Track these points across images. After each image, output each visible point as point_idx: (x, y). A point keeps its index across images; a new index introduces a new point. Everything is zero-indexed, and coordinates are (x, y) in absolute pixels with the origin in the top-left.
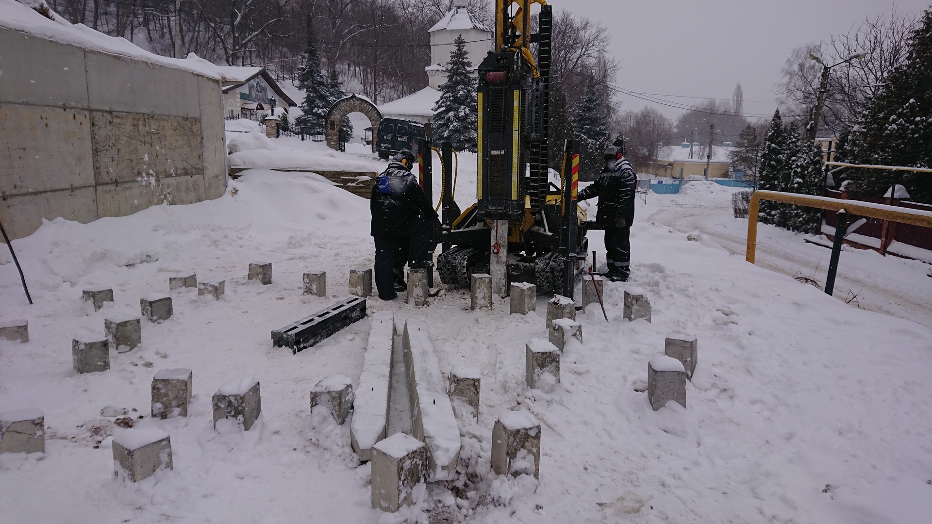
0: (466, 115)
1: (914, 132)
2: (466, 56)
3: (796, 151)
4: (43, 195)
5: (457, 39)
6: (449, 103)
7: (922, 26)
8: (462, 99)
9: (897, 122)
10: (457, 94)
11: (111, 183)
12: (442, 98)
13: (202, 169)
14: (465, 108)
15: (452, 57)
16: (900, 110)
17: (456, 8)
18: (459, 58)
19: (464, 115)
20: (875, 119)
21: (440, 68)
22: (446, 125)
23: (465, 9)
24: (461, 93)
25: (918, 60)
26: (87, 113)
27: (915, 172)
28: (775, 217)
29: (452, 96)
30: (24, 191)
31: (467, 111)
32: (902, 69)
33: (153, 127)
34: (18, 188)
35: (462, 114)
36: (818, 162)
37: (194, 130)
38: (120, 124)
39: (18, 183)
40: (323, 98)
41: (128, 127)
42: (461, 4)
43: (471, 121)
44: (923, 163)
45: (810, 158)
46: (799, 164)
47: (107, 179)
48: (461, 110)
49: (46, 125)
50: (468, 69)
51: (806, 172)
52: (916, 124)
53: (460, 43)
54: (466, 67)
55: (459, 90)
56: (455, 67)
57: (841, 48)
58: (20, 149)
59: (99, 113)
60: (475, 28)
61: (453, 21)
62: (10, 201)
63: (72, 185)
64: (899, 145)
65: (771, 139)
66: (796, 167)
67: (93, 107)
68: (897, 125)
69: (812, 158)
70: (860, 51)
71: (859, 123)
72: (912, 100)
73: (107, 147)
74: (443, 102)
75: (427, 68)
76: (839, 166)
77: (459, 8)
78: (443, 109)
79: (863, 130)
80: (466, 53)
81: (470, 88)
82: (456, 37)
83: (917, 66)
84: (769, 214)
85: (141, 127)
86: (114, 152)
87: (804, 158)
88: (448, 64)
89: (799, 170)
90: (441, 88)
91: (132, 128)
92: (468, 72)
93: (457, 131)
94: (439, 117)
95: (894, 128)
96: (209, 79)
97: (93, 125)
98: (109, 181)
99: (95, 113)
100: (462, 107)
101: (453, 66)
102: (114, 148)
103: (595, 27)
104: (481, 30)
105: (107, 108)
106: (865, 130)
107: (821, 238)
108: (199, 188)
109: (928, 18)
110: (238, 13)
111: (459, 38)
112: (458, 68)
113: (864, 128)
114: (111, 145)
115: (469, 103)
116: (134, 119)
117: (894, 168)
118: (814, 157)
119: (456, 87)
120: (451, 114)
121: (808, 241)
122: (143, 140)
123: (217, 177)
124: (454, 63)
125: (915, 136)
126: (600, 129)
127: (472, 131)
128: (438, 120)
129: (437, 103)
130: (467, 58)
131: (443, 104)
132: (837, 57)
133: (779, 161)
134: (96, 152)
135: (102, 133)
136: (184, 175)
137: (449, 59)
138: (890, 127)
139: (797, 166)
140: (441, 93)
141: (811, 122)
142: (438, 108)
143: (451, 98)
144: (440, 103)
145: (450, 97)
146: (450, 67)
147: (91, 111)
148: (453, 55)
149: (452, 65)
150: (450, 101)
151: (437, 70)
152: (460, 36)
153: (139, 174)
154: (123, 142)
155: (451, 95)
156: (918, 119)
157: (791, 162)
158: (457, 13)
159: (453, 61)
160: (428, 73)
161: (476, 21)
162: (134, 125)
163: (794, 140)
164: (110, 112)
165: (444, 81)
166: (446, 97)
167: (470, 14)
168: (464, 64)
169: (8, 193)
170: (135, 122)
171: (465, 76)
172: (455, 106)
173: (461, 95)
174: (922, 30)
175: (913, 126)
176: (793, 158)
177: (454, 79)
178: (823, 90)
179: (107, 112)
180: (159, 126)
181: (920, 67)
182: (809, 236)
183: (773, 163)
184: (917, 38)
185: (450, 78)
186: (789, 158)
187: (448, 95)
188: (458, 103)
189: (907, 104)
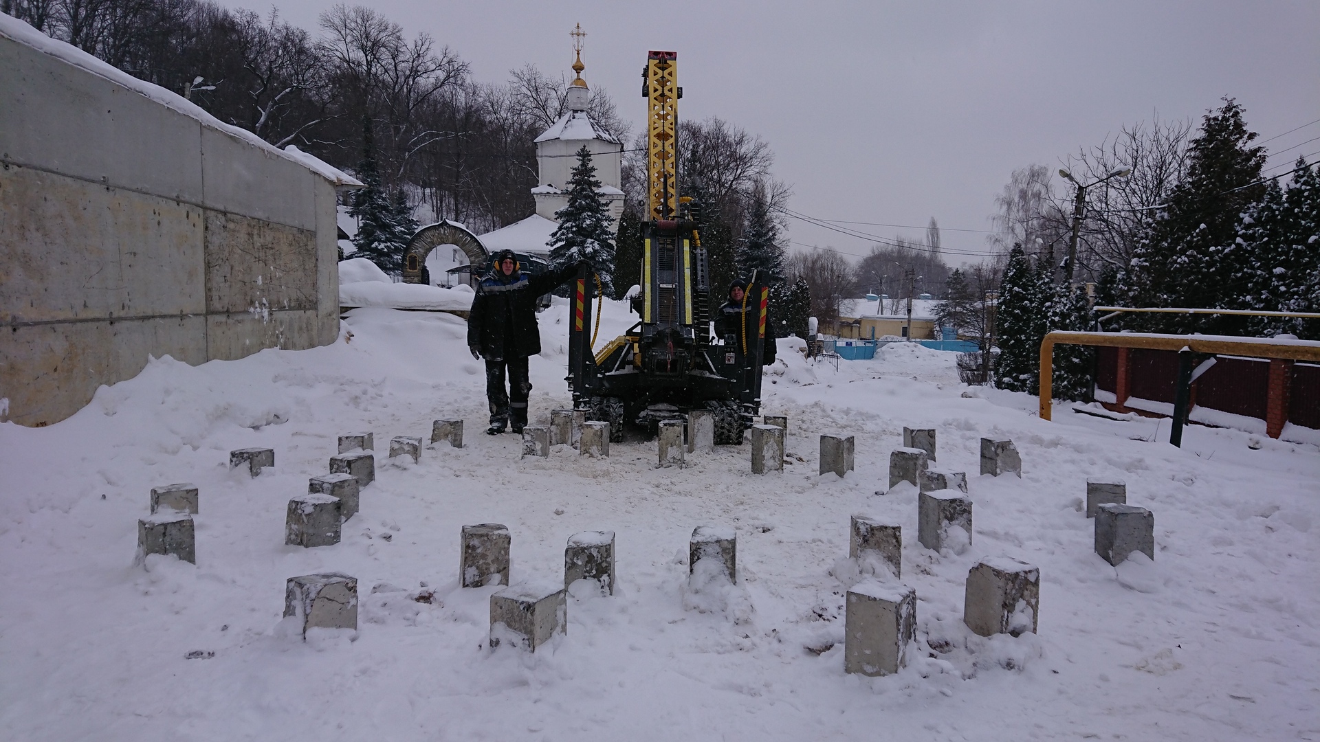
0: (595, 251)
1: (1209, 265)
2: (592, 174)
3: (1051, 295)
4: (151, 321)
5: (580, 151)
6: (571, 235)
7: (1202, 134)
8: (589, 230)
9: (1187, 253)
10: (582, 224)
11: (223, 313)
12: (560, 228)
13: (316, 302)
14: (593, 243)
15: (575, 175)
16: (1188, 238)
17: (572, 112)
18: (584, 178)
19: (592, 251)
20: (1158, 250)
21: (551, 190)
23: (585, 113)
24: (588, 222)
25: (1203, 176)
26: (201, 211)
27: (1215, 316)
28: (1028, 382)
29: (574, 226)
30: (132, 313)
31: (597, 246)
32: (1184, 187)
33: (269, 237)
34: (126, 309)
35: (589, 250)
36: (1083, 308)
37: (310, 248)
38: (234, 231)
39: (127, 302)
41: (243, 236)
42: (578, 106)
43: (602, 259)
44: (1223, 305)
45: (1072, 303)
46: (1058, 310)
47: (217, 305)
48: (588, 245)
49: (159, 223)
50: (597, 190)
51: (1068, 321)
52: (1211, 255)
53: (585, 155)
54: (594, 188)
55: (585, 218)
56: (578, 187)
57: (1092, 162)
58: (131, 253)
59: (213, 213)
60: (599, 138)
61: (569, 128)
62: (117, 325)
63: (182, 311)
64: (1192, 282)
65: (1014, 281)
66: (1053, 316)
67: (208, 203)
68: (1188, 256)
69: (1074, 302)
70: (1119, 167)
71: (1139, 256)
72: (1203, 226)
73: (220, 262)
74: (563, 234)
75: (533, 190)
76: (1112, 312)
77: (575, 111)
78: (563, 243)
79: (1145, 264)
80: (593, 169)
81: (599, 215)
82: (578, 148)
83: (1205, 183)
84: (1016, 379)
85: (255, 237)
86: (227, 268)
87: (1063, 303)
88: (568, 183)
89: (1057, 319)
90: (559, 215)
91: (246, 237)
92: (596, 195)
94: (556, 254)
95: (1185, 262)
96: (326, 179)
97: (207, 228)
98: (221, 309)
99: (208, 212)
100: (590, 240)
101: (576, 187)
102: (227, 264)
103: (753, 141)
104: (607, 141)
105: (222, 208)
106: (1147, 264)
107: (1096, 406)
108: (312, 330)
109: (1209, 125)
110: (262, 111)
111: (583, 150)
112: (583, 189)
113: (1146, 261)
114: (225, 260)
115: (599, 235)
116: (249, 225)
117: (1192, 311)
118: (1078, 302)
119: (580, 214)
120: (574, 250)
121: (1078, 411)
122: (257, 256)
123: (330, 315)
124: (577, 183)
125: (1211, 270)
126: (773, 272)
127: (604, 272)
128: (554, 258)
129: (554, 235)
130: (594, 176)
131: (562, 237)
132: (1089, 174)
133: (1024, 309)
134: (208, 266)
135: (216, 240)
136: (298, 309)
137: (570, 178)
138: (1179, 260)
139: (1055, 314)
140: (560, 221)
141: (1065, 258)
142: (556, 243)
143: (574, 229)
144: (558, 235)
145: (572, 227)
146: (571, 187)
147: (205, 209)
148: (574, 171)
149: (574, 185)
150: (573, 232)
151: (548, 193)
152: (585, 146)
153: (252, 303)
154: (236, 256)
155: (574, 224)
156: (1212, 249)
157: (1044, 309)
158: (574, 118)
159: (576, 180)
160: (535, 196)
161: (600, 129)
162: (249, 234)
163: (1047, 280)
164: (225, 213)
165: (563, 205)
166: (567, 227)
167: (591, 120)
168: (590, 184)
169: (115, 315)
170: (250, 230)
171: (593, 200)
172: (580, 239)
173: (587, 225)
174: (1204, 140)
175: (1207, 258)
176: (1048, 304)
177: (577, 203)
178: (1078, 216)
179: (221, 212)
180: (274, 237)
181: (1207, 185)
182: (1079, 405)
183: (1018, 311)
184: (1200, 149)
185: (572, 202)
186: (1042, 304)
187: (569, 224)
188: (584, 236)
189: (1197, 231)
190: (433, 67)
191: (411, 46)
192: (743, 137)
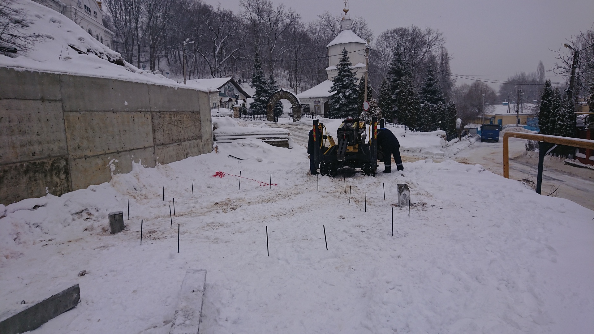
4: (133, 151)
8: (347, 85)
10: (344, 82)
11: (161, 145)
12: (334, 85)
13: (201, 136)
15: (340, 61)
18: (344, 62)
30: (125, 149)
31: (351, 92)
34: (123, 148)
35: (347, 94)
39: (123, 146)
40: (265, 91)
41: (167, 118)
42: (347, 27)
43: (353, 97)
45: (567, 110)
46: (560, 113)
47: (158, 142)
48: (347, 92)
53: (345, 53)
54: (349, 66)
55: (345, 80)
56: (342, 67)
58: (124, 131)
59: (155, 113)
62: (120, 154)
63: (144, 146)
75: (327, 69)
78: (336, 92)
80: (348, 58)
81: (352, 78)
86: (161, 130)
88: (338, 65)
90: (334, 80)
91: (169, 119)
92: (350, 69)
93: (344, 105)
94: (333, 97)
96: (203, 92)
97: (152, 118)
98: (160, 144)
100: (347, 90)
103: (435, 33)
107: (574, 161)
108: (199, 146)
110: (217, 46)
112: (344, 68)
115: (351, 87)
119: (343, 78)
120: (341, 94)
121: (567, 163)
123: (208, 140)
128: (332, 99)
134: (154, 131)
135: (156, 122)
136: (193, 140)
140: (334, 82)
141: (569, 87)
151: (332, 70)
152: (345, 48)
153: (173, 140)
160: (327, 71)
162: (170, 117)
164: (160, 112)
168: (347, 65)
169: (120, 150)
171: (349, 72)
172: (343, 90)
173: (346, 83)
178: (575, 66)
179: (158, 112)
182: (568, 160)
185: (340, 74)
188: (345, 88)
190: (285, 18)
191: (276, 10)
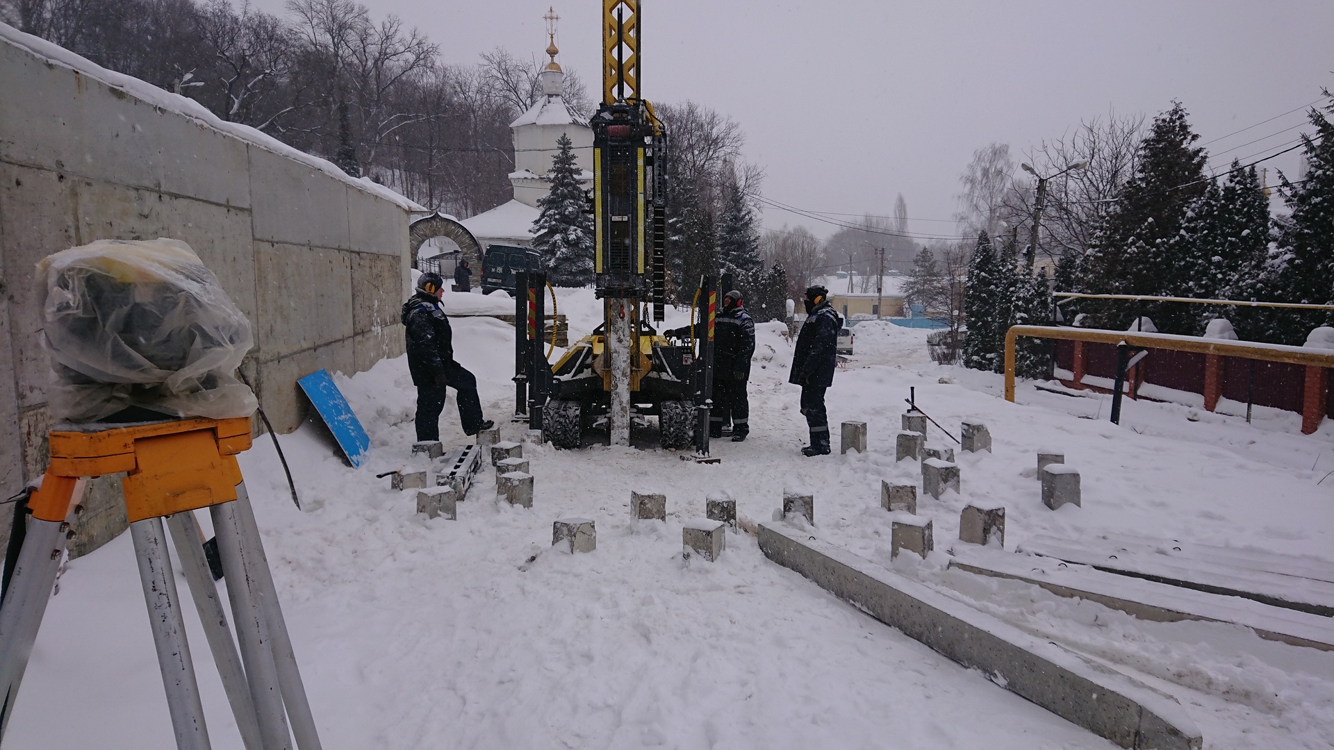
0: (578, 238)
1: (1156, 255)
2: (573, 162)
3: (1015, 280)
5: (560, 139)
6: (554, 223)
7: (1153, 135)
9: (1137, 245)
11: (361, 333)
14: (576, 230)
16: (1138, 231)
17: (547, 96)
18: (565, 164)
19: (575, 238)
20: (1112, 243)
21: (529, 175)
22: (552, 252)
23: (560, 98)
24: (570, 209)
25: (1152, 174)
26: (349, 255)
27: (1161, 301)
28: (994, 361)
32: (1135, 183)
33: (379, 268)
36: (1043, 294)
37: (397, 270)
38: (364, 267)
44: (1168, 292)
47: (358, 327)
49: (332, 269)
50: (578, 178)
51: (1031, 306)
52: (1157, 246)
57: (1053, 154)
60: (575, 123)
61: (545, 113)
64: (1141, 270)
65: (980, 267)
66: (1017, 300)
67: (351, 247)
68: (1137, 248)
69: (1036, 288)
70: (1077, 160)
71: (1094, 247)
72: (1150, 219)
73: (359, 293)
76: (1069, 297)
77: (550, 96)
79: (1099, 254)
83: (1153, 180)
84: (983, 358)
85: (373, 269)
86: (361, 297)
87: (1027, 289)
89: (1020, 303)
91: (369, 270)
93: (566, 259)
95: (1134, 252)
97: (352, 268)
98: (360, 330)
99: (352, 255)
101: (557, 175)
102: (362, 294)
104: (583, 125)
105: (357, 249)
106: (1101, 255)
107: (1055, 384)
109: (1158, 127)
110: (234, 99)
111: (563, 138)
113: (1100, 252)
114: (361, 291)
116: (370, 259)
117: (1139, 297)
118: (1039, 288)
121: (1039, 388)
122: (374, 284)
124: (558, 171)
125: (1158, 260)
126: (750, 255)
127: (587, 259)
130: (574, 164)
131: (546, 224)
132: (1050, 165)
133: (991, 294)
134: (353, 297)
135: (356, 277)
137: (551, 166)
138: (1129, 250)
142: (538, 230)
143: (557, 217)
144: (541, 223)
147: (350, 252)
148: (555, 159)
149: (556, 173)
153: (373, 323)
154: (365, 286)
155: (556, 212)
156: (1159, 241)
157: (1009, 293)
158: (549, 102)
159: (558, 168)
161: (575, 114)
162: (370, 267)
163: (1010, 267)
164: (359, 253)
166: (550, 215)
167: (566, 104)
170: (370, 263)
172: (563, 226)
174: (1153, 140)
175: (1154, 249)
176: (1012, 289)
180: (382, 267)
181: (1155, 182)
182: (1040, 382)
183: (985, 295)
184: (1149, 148)
186: (1007, 290)
187: (551, 212)
189: (1146, 224)
190: (402, 49)
191: (379, 28)
192: (714, 117)
